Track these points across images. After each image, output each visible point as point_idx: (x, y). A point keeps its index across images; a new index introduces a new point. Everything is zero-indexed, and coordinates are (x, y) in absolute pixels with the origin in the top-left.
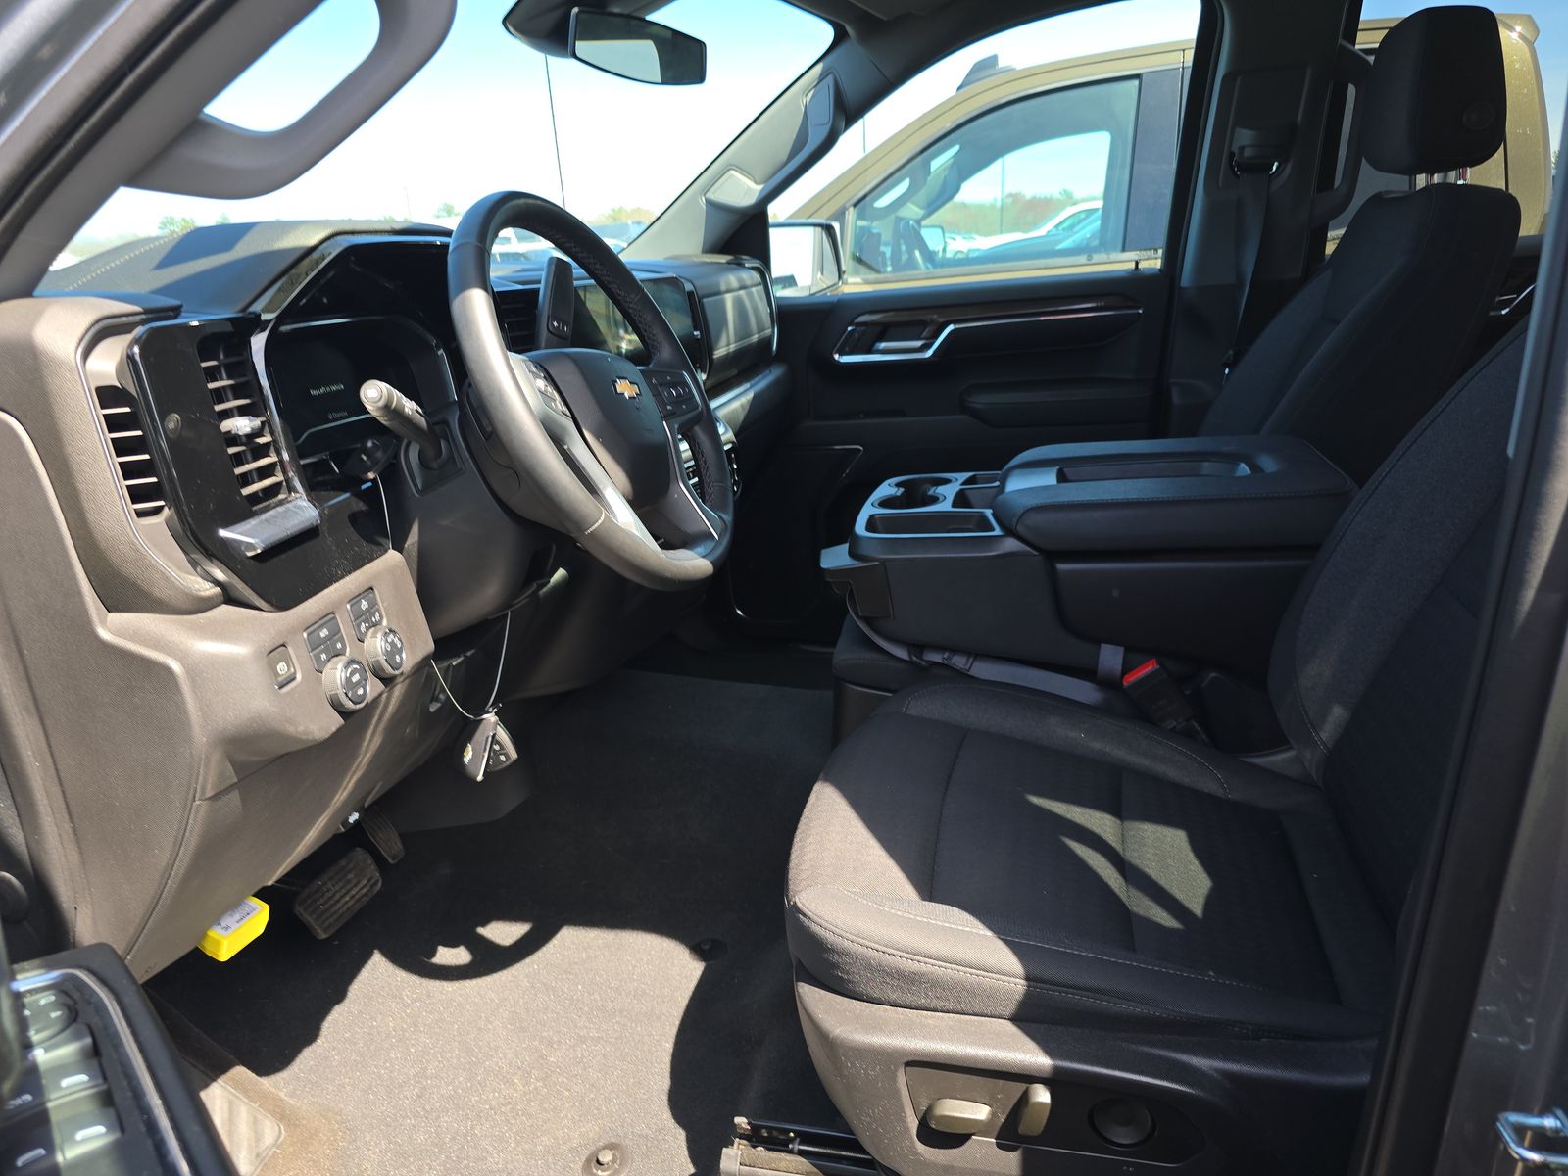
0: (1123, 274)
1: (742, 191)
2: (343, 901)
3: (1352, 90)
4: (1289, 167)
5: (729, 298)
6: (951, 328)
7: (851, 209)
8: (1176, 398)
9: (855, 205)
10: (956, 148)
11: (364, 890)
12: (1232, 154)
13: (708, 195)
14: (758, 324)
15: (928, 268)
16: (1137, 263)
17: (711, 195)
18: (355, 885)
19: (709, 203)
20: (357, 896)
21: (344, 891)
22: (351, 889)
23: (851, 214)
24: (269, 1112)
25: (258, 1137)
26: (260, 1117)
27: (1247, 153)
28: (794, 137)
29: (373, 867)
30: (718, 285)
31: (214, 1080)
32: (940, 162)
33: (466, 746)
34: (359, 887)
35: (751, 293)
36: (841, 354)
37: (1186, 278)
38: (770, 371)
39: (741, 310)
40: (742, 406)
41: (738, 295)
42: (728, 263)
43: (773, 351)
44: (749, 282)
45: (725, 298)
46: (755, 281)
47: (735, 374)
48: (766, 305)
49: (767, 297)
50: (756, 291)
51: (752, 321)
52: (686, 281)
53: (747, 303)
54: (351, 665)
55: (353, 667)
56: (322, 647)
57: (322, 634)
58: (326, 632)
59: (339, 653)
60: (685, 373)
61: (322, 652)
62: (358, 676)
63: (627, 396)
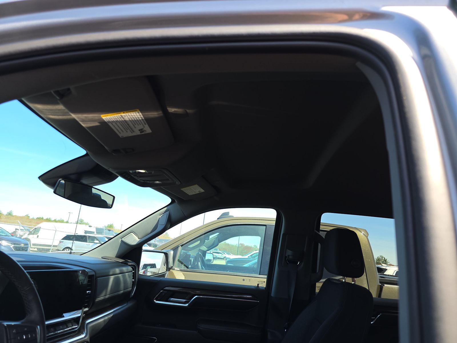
0: (253, 288)
1: (133, 240)
3: (319, 244)
4: (303, 264)
5: (112, 278)
6: (196, 296)
7: (181, 246)
8: (269, 337)
9: (182, 246)
10: (218, 234)
12: (286, 257)
14: (124, 286)
15: (202, 268)
16: (258, 285)
17: (123, 239)
19: (122, 241)
23: (180, 248)
27: (290, 257)
28: (154, 226)
30: (109, 272)
32: (213, 236)
35: (125, 275)
36: (156, 300)
37: (273, 294)
38: (127, 304)
39: (117, 281)
40: (104, 321)
41: (118, 276)
42: (122, 263)
43: (131, 296)
44: (126, 271)
45: (110, 277)
46: (129, 270)
47: (109, 305)
48: (132, 279)
49: (133, 276)
50: (128, 274)
51: (122, 286)
52: (92, 271)
53: (121, 279)
60: (38, 327)
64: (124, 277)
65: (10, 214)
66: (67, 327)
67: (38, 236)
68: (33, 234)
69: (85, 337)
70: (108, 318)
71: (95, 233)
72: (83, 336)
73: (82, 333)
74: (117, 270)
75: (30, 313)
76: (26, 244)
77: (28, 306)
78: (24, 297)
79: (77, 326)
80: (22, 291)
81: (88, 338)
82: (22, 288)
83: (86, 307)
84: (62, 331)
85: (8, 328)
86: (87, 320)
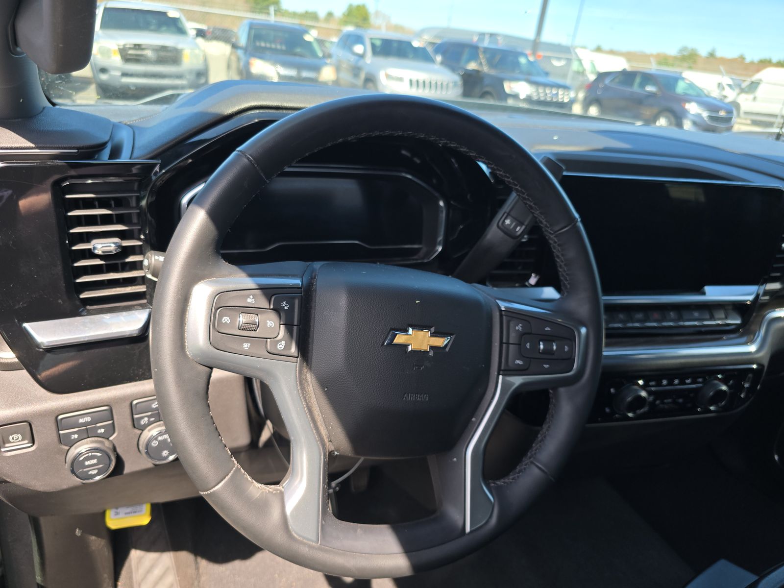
54: (91, 452)
55: (93, 454)
56: (76, 430)
57: (81, 421)
58: (88, 419)
59: (100, 436)
60: (583, 330)
61: (74, 433)
62: (95, 461)
63: (410, 349)
65: (712, 55)
66: (712, 318)
67: (755, 99)
68: (747, 92)
69: (756, 352)
72: (752, 348)
73: (752, 342)
75: (567, 292)
76: (730, 112)
77: (565, 274)
78: (555, 249)
79: (738, 322)
80: (550, 233)
81: (764, 356)
82: (548, 228)
83: (774, 280)
84: (696, 323)
85: (506, 316)
86: (770, 311)
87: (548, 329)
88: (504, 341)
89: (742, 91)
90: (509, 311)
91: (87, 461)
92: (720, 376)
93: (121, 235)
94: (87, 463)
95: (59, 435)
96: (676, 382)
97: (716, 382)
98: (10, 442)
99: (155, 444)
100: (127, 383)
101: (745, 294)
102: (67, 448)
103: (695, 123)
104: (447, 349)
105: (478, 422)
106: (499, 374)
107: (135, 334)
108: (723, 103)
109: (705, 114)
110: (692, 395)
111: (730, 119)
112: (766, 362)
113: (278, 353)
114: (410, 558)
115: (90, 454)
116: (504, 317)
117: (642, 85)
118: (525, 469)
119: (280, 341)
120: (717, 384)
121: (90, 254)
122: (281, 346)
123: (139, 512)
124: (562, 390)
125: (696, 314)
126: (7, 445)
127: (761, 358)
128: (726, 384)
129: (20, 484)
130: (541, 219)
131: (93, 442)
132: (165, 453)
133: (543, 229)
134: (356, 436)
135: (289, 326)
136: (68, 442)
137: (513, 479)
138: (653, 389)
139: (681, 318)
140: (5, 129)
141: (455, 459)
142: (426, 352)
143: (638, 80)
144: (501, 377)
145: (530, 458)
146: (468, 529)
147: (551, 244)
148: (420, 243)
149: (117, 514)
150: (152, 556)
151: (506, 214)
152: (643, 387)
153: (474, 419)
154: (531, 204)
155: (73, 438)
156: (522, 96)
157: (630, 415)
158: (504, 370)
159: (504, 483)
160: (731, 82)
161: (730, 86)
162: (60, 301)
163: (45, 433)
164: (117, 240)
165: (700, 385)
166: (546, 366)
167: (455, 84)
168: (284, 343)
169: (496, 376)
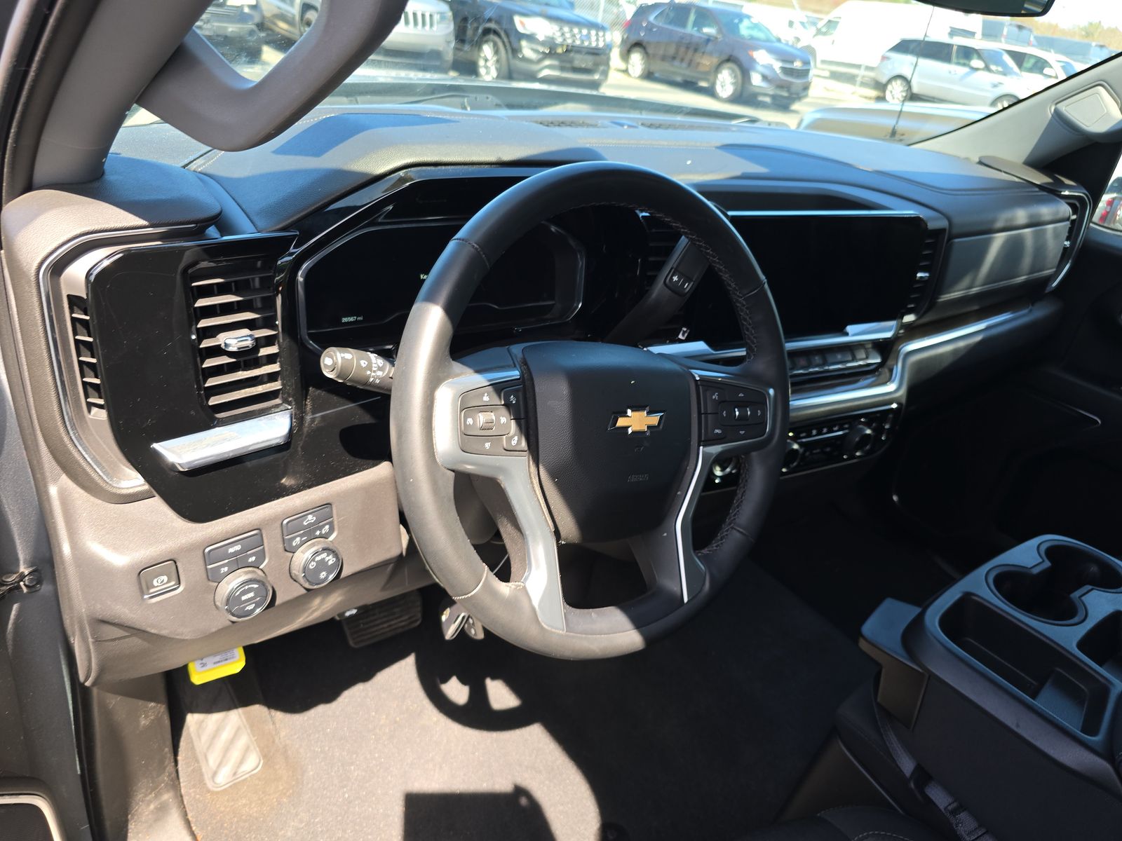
1: (1099, 114)
2: (381, 626)
5: (999, 240)
11: (403, 623)
13: (1059, 105)
14: (1035, 264)
17: (1063, 107)
18: (396, 618)
19: (1058, 115)
20: (394, 627)
21: (385, 619)
22: (392, 620)
24: (259, 747)
25: (242, 761)
26: (252, 747)
29: (419, 609)
30: (994, 221)
31: (236, 707)
33: (447, 608)
34: (399, 620)
35: (1044, 231)
38: (1031, 311)
39: (1013, 250)
40: (955, 351)
41: (1019, 234)
42: (1041, 187)
43: (1048, 290)
44: (1048, 218)
45: (994, 237)
46: (1061, 215)
47: (976, 307)
48: (1065, 237)
49: (1071, 230)
50: (1055, 229)
51: (1027, 261)
52: (940, 215)
53: (1029, 243)
54: (248, 585)
55: (250, 586)
56: (226, 561)
57: (231, 550)
58: (238, 548)
59: (250, 565)
60: (771, 392)
61: (223, 566)
62: (251, 595)
63: (630, 431)
64: (1039, 237)
66: (854, 359)
67: (833, 41)
69: (896, 391)
70: (968, 346)
71: (979, 35)
72: (891, 387)
73: (889, 380)
74: (1021, 215)
75: (754, 355)
76: (806, 63)
77: (752, 337)
78: (742, 312)
79: (879, 360)
80: (738, 296)
81: (902, 392)
82: (737, 290)
83: (909, 312)
84: (840, 366)
85: (702, 385)
86: (905, 344)
87: (741, 395)
88: (703, 412)
89: (819, 32)
90: (703, 379)
91: (244, 595)
92: (862, 420)
93: (250, 325)
94: (244, 598)
95: (206, 569)
96: (814, 432)
97: (861, 426)
98: (154, 587)
99: (312, 565)
100: (274, 500)
101: (884, 331)
102: (217, 584)
103: (765, 78)
104: (661, 427)
105: (684, 495)
106: (699, 446)
107: (281, 441)
108: (796, 49)
109: (777, 65)
110: (839, 442)
111: (807, 71)
112: (904, 401)
113: (512, 449)
114: (642, 633)
115: (247, 587)
116: (701, 387)
117: (699, 24)
118: (727, 535)
119: (513, 437)
120: (861, 429)
121: (217, 351)
122: (514, 442)
123: (230, 658)
124: (754, 454)
125: (839, 357)
126: (152, 591)
127: (901, 396)
128: (869, 427)
129: (165, 635)
130: (730, 282)
131: (247, 573)
132: (323, 575)
133: (731, 292)
134: (583, 522)
135: (517, 419)
136: (216, 578)
137: (716, 547)
138: (804, 440)
139: (825, 363)
140: (103, 203)
141: (665, 534)
142: (643, 433)
143: (692, 17)
144: (701, 448)
145: (730, 524)
146: (686, 599)
147: (738, 307)
148: (553, 299)
149: (204, 665)
150: (216, 717)
151: (673, 270)
152: (795, 439)
153: (679, 493)
154: (721, 267)
155: (222, 572)
156: (541, 37)
157: (784, 470)
158: (703, 441)
159: (710, 551)
160: (805, 20)
161: (802, 23)
162: (192, 412)
163: (192, 570)
164: (246, 332)
165: (847, 431)
166: (742, 432)
167: (442, 14)
168: (516, 438)
169: (696, 448)
